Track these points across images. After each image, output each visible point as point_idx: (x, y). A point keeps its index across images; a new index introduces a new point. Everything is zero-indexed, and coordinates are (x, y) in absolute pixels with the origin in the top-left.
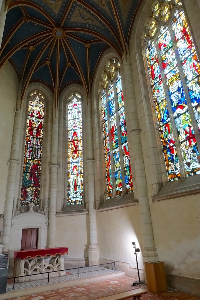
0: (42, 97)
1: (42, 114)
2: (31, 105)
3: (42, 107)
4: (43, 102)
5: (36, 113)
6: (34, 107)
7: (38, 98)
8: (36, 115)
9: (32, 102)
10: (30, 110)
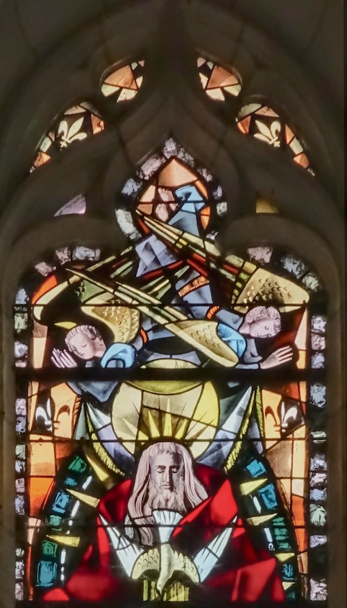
0: (268, 134)
1: (282, 509)
2: (51, 375)
3: (278, 359)
4: (285, 231)
5: (168, 521)
6: (128, 399)
7: (178, 175)
8: (179, 562)
9: (68, 306)
10: (40, 489)
